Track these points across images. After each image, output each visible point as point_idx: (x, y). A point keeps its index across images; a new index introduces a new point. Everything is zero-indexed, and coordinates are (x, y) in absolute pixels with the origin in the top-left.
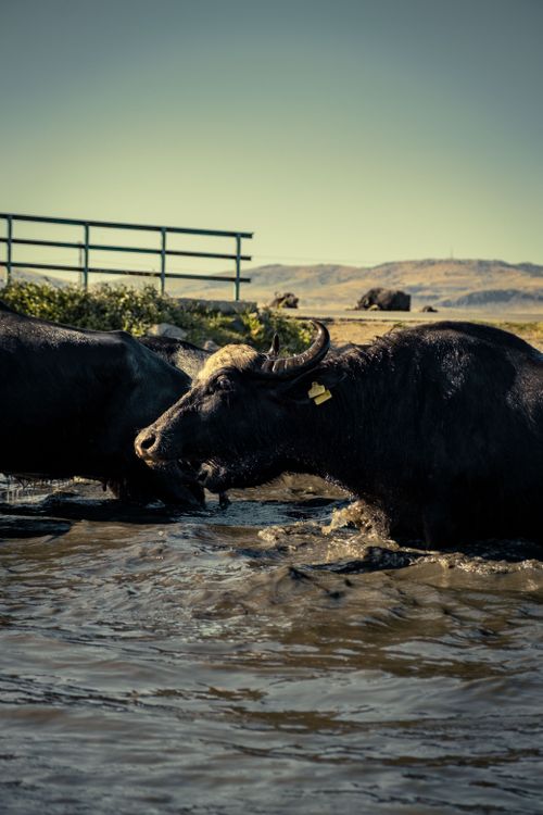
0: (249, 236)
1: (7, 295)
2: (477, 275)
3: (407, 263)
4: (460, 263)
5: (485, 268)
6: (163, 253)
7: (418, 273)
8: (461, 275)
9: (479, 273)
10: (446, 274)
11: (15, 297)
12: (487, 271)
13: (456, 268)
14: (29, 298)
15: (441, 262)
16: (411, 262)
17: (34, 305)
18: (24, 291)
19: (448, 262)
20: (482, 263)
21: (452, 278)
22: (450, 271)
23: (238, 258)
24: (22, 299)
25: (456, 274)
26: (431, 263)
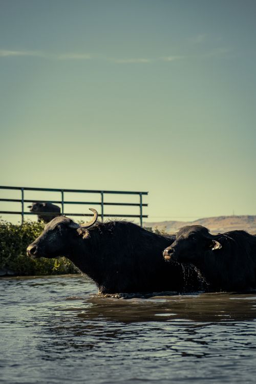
0: (146, 193)
1: (22, 229)
2: (247, 223)
3: (210, 218)
4: (238, 217)
5: (251, 220)
6: (102, 204)
7: (217, 224)
8: (239, 224)
9: (249, 222)
10: (232, 224)
11: (27, 229)
12: (252, 221)
13: (236, 220)
14: (34, 230)
15: (228, 217)
16: (213, 218)
17: (37, 233)
18: (31, 226)
19: (232, 217)
20: (249, 217)
21: (235, 225)
22: (233, 222)
23: (141, 205)
24: (31, 230)
25: (237, 223)
26: (223, 218)
